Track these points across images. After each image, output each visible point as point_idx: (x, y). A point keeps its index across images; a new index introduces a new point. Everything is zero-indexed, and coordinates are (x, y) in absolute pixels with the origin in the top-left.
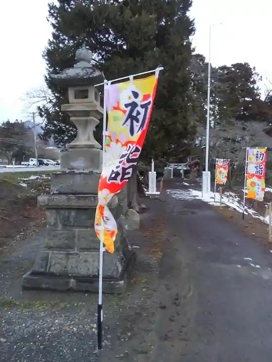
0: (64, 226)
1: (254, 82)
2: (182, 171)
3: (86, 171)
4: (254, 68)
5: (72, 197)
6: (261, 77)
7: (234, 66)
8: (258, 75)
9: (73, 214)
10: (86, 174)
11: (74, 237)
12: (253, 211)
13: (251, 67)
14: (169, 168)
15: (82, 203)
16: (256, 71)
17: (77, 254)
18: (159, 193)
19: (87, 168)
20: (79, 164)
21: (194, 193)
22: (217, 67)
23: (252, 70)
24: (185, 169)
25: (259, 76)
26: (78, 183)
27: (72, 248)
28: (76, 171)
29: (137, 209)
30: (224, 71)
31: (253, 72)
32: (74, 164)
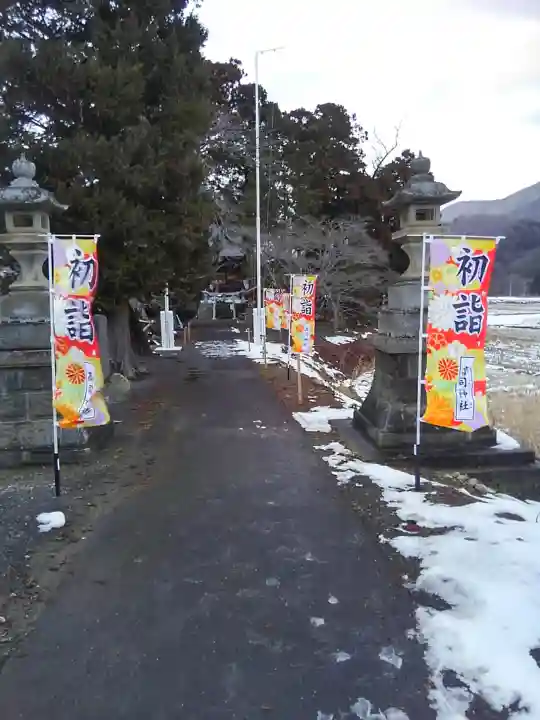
0: (10, 390)
1: (355, 141)
2: (232, 307)
3: (36, 320)
4: (354, 116)
5: (20, 353)
6: (366, 133)
7: (321, 108)
8: (361, 129)
9: (21, 374)
10: (35, 324)
11: (24, 403)
12: (336, 372)
13: (349, 113)
14: (210, 301)
15: (33, 361)
16: (357, 122)
17: (29, 423)
18: (179, 348)
19: (35, 316)
20: (25, 312)
21: (242, 345)
22: (288, 112)
23: (351, 120)
24: (238, 301)
25: (363, 131)
26: (25, 336)
27: (22, 415)
28: (22, 321)
29: (131, 374)
30: (300, 119)
31: (353, 124)
32: (17, 312)
